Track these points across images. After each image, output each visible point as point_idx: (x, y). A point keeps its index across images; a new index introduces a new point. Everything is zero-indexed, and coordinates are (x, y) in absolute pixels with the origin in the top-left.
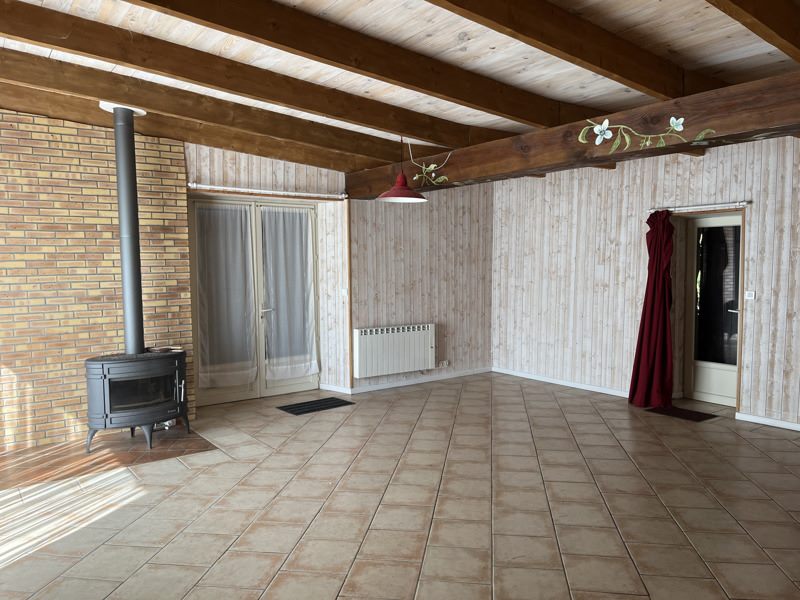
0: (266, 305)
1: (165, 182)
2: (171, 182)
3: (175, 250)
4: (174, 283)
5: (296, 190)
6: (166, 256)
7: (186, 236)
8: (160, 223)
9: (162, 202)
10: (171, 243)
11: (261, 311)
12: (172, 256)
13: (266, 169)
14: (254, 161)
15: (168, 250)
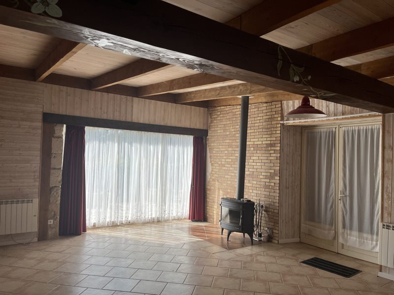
0: (344, 192)
1: (273, 123)
2: (275, 122)
3: (274, 155)
4: (273, 171)
5: (343, 114)
6: (271, 158)
7: (279, 148)
8: (269, 142)
9: (270, 132)
10: (273, 152)
11: (339, 195)
12: (272, 158)
13: (322, 105)
14: (316, 102)
15: (272, 155)
